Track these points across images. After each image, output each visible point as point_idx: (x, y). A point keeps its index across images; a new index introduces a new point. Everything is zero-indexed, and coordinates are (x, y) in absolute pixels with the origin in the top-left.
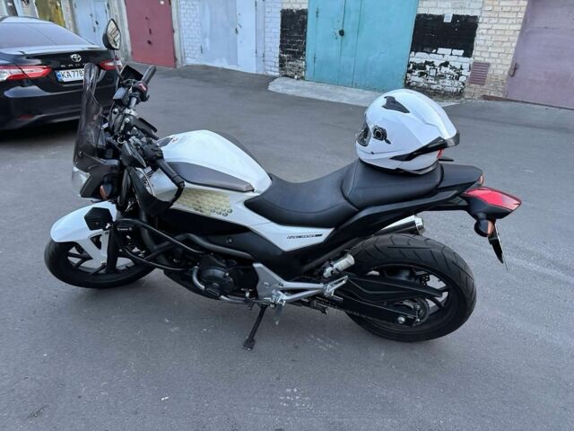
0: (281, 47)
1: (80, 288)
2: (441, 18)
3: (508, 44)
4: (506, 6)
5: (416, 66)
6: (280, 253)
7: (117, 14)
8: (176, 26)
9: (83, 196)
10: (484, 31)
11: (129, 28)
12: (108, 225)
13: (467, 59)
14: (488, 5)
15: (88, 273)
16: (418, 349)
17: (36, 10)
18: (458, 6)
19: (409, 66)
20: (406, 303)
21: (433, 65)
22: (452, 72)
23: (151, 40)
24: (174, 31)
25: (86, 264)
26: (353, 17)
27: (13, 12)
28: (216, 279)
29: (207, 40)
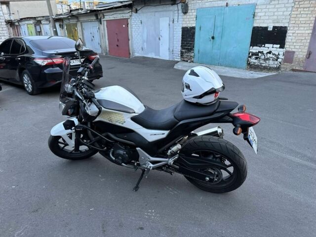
0: (181, 46)
1: (64, 159)
2: (266, 28)
3: (305, 41)
4: (303, 21)
5: (253, 54)
6: (147, 142)
7: (103, 32)
8: (130, 38)
9: (63, 115)
10: (291, 34)
11: (108, 39)
12: (73, 128)
13: (281, 50)
14: (293, 20)
15: (68, 152)
16: (220, 197)
17: (66, 32)
18: (275, 21)
19: (249, 54)
20: (210, 171)
21: (263, 53)
22: (273, 56)
23: (118, 44)
24: (129, 40)
25: (66, 148)
26: (219, 29)
27: (56, 33)
28: (120, 155)
29: (145, 44)
